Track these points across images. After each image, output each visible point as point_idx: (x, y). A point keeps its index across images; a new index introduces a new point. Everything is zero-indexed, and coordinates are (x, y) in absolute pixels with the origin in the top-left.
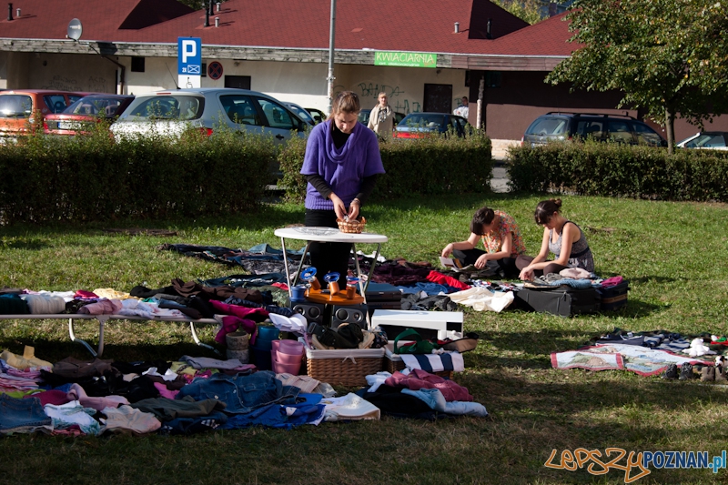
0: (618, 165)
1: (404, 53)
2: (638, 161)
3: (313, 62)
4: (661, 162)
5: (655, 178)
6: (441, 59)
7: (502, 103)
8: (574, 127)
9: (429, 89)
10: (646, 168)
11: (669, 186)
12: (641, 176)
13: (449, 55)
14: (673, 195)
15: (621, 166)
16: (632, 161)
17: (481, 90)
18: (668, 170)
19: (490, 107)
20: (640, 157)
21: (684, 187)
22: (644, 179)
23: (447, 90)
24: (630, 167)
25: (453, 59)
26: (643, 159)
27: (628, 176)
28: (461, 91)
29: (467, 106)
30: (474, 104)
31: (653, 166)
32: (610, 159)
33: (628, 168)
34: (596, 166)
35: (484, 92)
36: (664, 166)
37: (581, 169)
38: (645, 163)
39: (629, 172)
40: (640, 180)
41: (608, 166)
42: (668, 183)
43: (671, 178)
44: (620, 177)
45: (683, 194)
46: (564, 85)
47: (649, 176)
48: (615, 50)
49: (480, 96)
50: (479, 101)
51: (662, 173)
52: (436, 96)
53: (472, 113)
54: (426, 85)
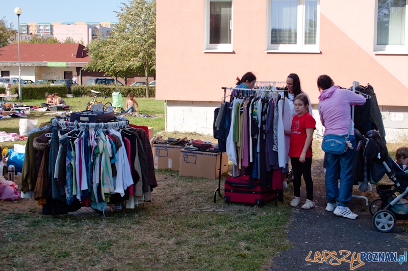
1: (56, 63)
3: (28, 66)
4: (109, 89)
6: (67, 64)
8: (96, 81)
9: (65, 73)
13: (70, 63)
19: (83, 77)
20: (104, 87)
23: (71, 73)
25: (70, 64)
28: (75, 73)
29: (76, 77)
46: (87, 70)
47: (107, 92)
48: (99, 61)
49: (80, 74)
50: (80, 76)
52: (68, 75)
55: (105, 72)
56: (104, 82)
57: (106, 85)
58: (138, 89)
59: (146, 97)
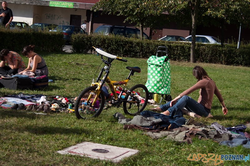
0: (114, 43)
2: (122, 42)
3: (26, 4)
4: (131, 43)
5: (129, 49)
6: (75, 5)
7: (99, 23)
9: (72, 17)
10: (126, 45)
11: (134, 52)
12: (123, 47)
13: (78, 3)
14: (136, 55)
15: (115, 44)
16: (120, 42)
17: (91, 18)
18: (134, 46)
19: (94, 24)
20: (123, 40)
21: (140, 52)
22: (124, 49)
23: (79, 17)
24: (119, 44)
25: (79, 5)
26: (124, 41)
27: (118, 48)
28: (84, 18)
29: (85, 24)
30: (88, 23)
31: (128, 44)
32: (111, 41)
33: (118, 45)
34: (106, 43)
35: (92, 19)
36: (132, 44)
37: (100, 44)
38: (125, 43)
39: (119, 46)
40: (123, 50)
41: (110, 43)
42: (134, 51)
43: (135, 49)
44: (115, 48)
45: (140, 56)
47: (127, 48)
50: (90, 22)
51: (132, 47)
52: (75, 19)
53: (88, 27)
54: (71, 15)
55: (126, 17)
56: (122, 32)
57: (126, 36)
58: (177, 46)
59: (189, 60)
